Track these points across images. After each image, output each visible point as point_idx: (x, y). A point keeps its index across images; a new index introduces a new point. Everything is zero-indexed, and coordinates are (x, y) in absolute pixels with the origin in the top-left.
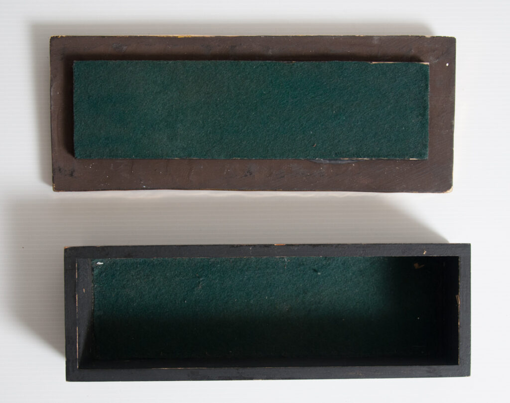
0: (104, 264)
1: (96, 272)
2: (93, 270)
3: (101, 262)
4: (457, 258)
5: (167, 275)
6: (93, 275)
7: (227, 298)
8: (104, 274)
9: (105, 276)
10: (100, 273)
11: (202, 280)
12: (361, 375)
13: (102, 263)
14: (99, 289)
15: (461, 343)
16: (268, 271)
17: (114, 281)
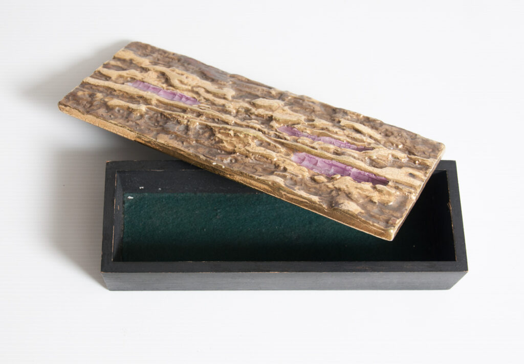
0: (134, 198)
1: (126, 205)
2: (124, 203)
3: (132, 196)
4: (445, 171)
5: (189, 207)
6: (124, 207)
7: (241, 228)
8: (134, 206)
9: (135, 208)
10: (130, 207)
11: (220, 212)
12: (367, 268)
13: (132, 198)
14: (129, 219)
15: (456, 242)
16: (277, 205)
17: (142, 212)
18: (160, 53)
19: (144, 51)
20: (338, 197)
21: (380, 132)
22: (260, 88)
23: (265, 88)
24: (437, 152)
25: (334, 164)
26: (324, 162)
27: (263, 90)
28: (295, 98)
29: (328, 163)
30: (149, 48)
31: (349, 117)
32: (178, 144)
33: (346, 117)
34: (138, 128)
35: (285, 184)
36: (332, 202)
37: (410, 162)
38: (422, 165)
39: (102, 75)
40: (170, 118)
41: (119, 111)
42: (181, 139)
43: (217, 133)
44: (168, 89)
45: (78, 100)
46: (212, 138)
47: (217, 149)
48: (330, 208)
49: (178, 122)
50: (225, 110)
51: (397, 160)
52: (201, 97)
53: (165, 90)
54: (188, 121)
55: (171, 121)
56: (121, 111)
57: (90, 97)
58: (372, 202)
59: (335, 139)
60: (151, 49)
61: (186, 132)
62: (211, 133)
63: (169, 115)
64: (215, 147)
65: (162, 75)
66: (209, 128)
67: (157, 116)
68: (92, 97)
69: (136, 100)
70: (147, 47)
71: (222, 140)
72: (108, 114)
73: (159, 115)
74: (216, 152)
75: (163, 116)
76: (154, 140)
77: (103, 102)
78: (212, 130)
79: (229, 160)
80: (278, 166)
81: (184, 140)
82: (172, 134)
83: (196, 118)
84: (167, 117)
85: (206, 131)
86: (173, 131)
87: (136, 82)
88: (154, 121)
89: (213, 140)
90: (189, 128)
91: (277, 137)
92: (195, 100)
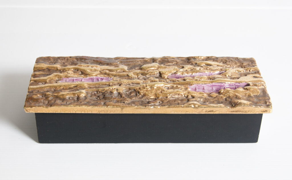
18: (61, 59)
19: (49, 61)
20: (232, 100)
21: (219, 62)
22: (138, 60)
23: (141, 59)
24: (254, 62)
25: (214, 85)
26: (208, 86)
27: (141, 61)
28: (161, 59)
29: (210, 85)
30: (51, 59)
31: (198, 60)
32: (122, 104)
33: (196, 60)
34: (90, 104)
35: (200, 104)
36: (232, 104)
37: (247, 71)
38: (254, 71)
39: (37, 82)
40: (104, 92)
41: (69, 98)
42: (121, 101)
43: (139, 90)
44: (86, 77)
45: (37, 100)
46: (138, 94)
47: (146, 99)
48: (232, 107)
49: (111, 93)
50: (130, 78)
51: (240, 73)
52: (110, 75)
53: (85, 78)
54: (117, 90)
55: (106, 93)
56: (71, 98)
57: (43, 97)
58: (250, 96)
59: (202, 72)
60: (53, 58)
61: (120, 96)
62: (135, 92)
63: (102, 90)
64: (144, 98)
65: (77, 70)
66: (132, 90)
67: (95, 94)
68: (44, 96)
69: (74, 89)
70: (50, 59)
71: (145, 93)
72: (64, 102)
73: (96, 93)
74: (146, 101)
75: (98, 92)
76: (106, 107)
77: (55, 97)
78: (135, 90)
79: (158, 102)
80: (188, 96)
81: (123, 101)
82: (113, 100)
83: (120, 87)
84: (102, 92)
85: (131, 92)
86: (113, 98)
87: (63, 79)
88: (95, 97)
89: (139, 95)
90: (120, 94)
91: (172, 81)
92: (107, 78)
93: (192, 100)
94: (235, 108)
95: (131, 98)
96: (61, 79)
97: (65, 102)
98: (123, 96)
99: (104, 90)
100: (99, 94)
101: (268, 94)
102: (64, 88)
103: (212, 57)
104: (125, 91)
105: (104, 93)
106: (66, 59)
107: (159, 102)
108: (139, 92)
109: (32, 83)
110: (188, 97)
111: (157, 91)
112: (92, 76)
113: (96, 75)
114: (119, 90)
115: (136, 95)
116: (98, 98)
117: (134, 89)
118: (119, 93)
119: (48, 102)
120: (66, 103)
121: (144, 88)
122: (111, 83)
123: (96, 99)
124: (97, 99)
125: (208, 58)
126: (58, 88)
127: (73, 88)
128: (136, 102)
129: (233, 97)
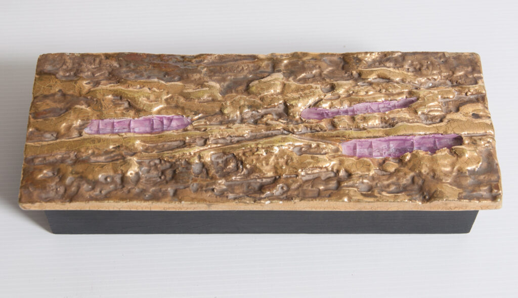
20: (425, 184)
22: (242, 62)
24: (478, 68)
25: (391, 139)
26: (380, 141)
29: (384, 140)
30: (68, 59)
31: (363, 63)
32: (208, 194)
34: (147, 196)
35: (362, 193)
36: (423, 193)
37: (460, 96)
38: (474, 94)
39: (42, 132)
40: (174, 161)
41: (106, 179)
42: (207, 185)
43: (244, 158)
44: (139, 117)
45: (42, 185)
46: (241, 167)
47: (256, 179)
48: (424, 202)
49: (188, 163)
50: (226, 117)
51: (447, 100)
52: (186, 111)
53: (136, 119)
54: (200, 157)
55: (178, 165)
56: (109, 180)
57: (54, 174)
58: (462, 172)
59: (370, 102)
60: (70, 58)
61: (205, 172)
62: (234, 160)
63: (171, 157)
64: (252, 178)
65: (119, 98)
66: (228, 155)
67: (156, 164)
68: (56, 174)
69: (115, 153)
70: (65, 59)
71: (255, 166)
72: (95, 190)
73: (157, 161)
74: (256, 183)
75: (163, 162)
76: (177, 203)
77: (78, 177)
78: (235, 156)
79: (280, 188)
80: (338, 171)
81: (211, 187)
82: (192, 184)
83: (205, 148)
84: (169, 162)
85: (227, 159)
86: (192, 179)
87: (92, 123)
88: (155, 173)
89: (243, 170)
90: (206, 166)
91: (309, 129)
92: (181, 117)
93: (345, 184)
94: (428, 203)
95: (226, 175)
96: (88, 121)
97: (98, 190)
98: (213, 172)
99: (174, 157)
100: (164, 165)
101: (497, 164)
102: (96, 153)
103: (393, 53)
104: (216, 156)
105: (175, 163)
106: (98, 60)
107: (282, 188)
108: (242, 163)
109: (31, 133)
110: (339, 174)
111: (278, 159)
112: (151, 114)
113: (159, 112)
114: (203, 158)
115: (238, 168)
116: (163, 177)
117: (234, 154)
118: (204, 165)
119: (66, 191)
120: (101, 192)
121: (253, 154)
122: (187, 138)
123: (159, 180)
124: (160, 177)
125: (385, 58)
126: (83, 153)
127: (112, 152)
128: (236, 187)
129: (428, 174)
